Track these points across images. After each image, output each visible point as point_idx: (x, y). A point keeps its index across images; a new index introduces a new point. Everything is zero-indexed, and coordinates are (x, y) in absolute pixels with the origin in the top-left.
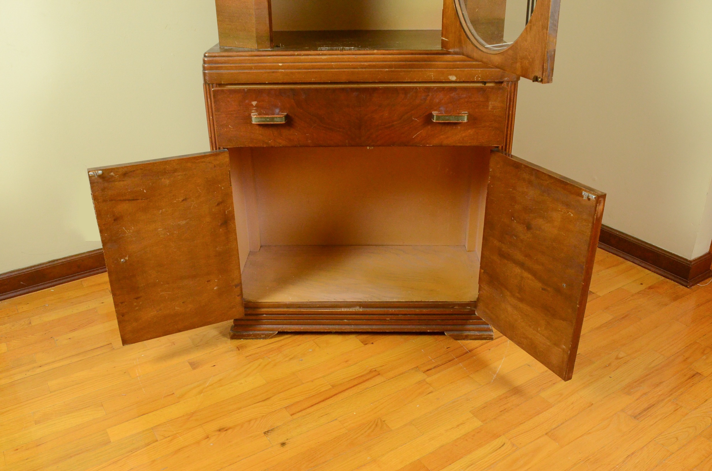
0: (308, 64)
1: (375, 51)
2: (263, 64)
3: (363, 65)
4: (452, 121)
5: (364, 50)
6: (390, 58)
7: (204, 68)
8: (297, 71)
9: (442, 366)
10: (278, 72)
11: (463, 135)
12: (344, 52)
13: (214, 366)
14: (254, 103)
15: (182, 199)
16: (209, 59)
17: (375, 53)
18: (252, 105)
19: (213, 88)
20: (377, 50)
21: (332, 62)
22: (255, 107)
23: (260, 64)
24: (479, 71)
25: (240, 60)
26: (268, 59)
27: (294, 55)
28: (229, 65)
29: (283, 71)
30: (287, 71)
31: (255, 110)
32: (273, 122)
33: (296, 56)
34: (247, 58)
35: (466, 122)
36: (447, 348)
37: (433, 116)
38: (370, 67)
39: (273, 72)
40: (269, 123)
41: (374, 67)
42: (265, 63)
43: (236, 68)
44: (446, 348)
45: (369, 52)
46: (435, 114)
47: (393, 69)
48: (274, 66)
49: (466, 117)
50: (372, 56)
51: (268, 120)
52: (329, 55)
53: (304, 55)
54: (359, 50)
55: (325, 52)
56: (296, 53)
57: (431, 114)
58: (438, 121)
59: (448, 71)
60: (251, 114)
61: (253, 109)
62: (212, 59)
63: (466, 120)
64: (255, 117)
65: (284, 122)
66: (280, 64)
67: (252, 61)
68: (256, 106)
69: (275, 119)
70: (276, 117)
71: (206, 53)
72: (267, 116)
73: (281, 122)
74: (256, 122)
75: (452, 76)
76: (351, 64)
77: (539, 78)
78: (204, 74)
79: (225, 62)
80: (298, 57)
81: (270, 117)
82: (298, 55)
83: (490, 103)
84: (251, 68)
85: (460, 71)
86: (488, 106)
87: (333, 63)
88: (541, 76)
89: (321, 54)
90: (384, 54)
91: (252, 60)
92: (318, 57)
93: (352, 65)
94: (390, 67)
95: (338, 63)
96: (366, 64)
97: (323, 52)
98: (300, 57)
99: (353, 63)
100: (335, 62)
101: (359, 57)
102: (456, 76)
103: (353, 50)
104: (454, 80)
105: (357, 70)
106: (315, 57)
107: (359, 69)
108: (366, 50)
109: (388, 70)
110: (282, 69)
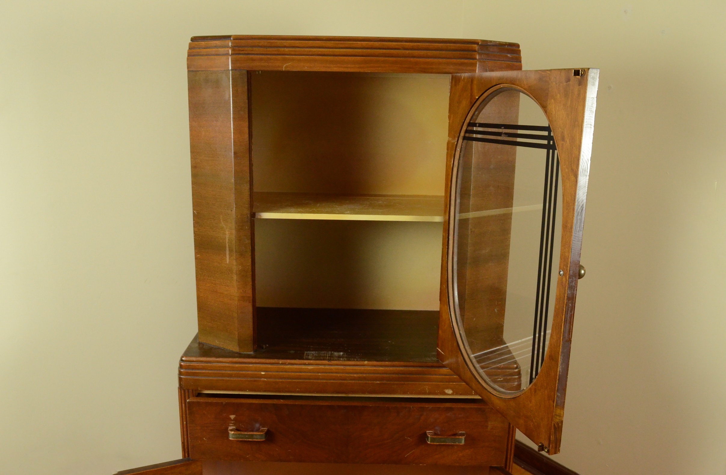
0: (293, 373)
1: (366, 362)
2: (244, 372)
3: (353, 377)
4: (448, 443)
5: (354, 360)
6: (382, 370)
7: (180, 373)
8: (280, 380)
10: (260, 381)
11: (461, 455)
14: (232, 417)
16: (186, 364)
18: (230, 418)
19: (189, 398)
20: (368, 361)
21: (318, 372)
22: (233, 421)
23: (241, 372)
25: (219, 367)
26: (250, 367)
27: (278, 364)
28: (207, 371)
29: (266, 380)
30: (269, 380)
31: (233, 424)
32: (252, 439)
33: (280, 364)
34: (227, 365)
35: (463, 444)
37: (428, 437)
38: (359, 379)
39: (255, 381)
40: (248, 440)
41: (364, 379)
42: (247, 371)
43: (215, 375)
45: (358, 363)
46: (429, 436)
47: (385, 382)
48: (256, 374)
49: (463, 439)
50: (362, 368)
51: (247, 436)
52: (316, 365)
53: (289, 364)
54: (349, 360)
55: (312, 361)
56: (281, 361)
57: (425, 434)
58: (432, 443)
59: (444, 385)
60: (228, 428)
61: (231, 423)
62: (189, 364)
63: (463, 442)
64: (233, 434)
65: (264, 440)
66: (263, 373)
67: (233, 369)
68: (235, 419)
69: (255, 437)
70: (256, 435)
71: (182, 357)
72: (246, 433)
73: (261, 439)
74: (233, 438)
75: (448, 390)
76: (339, 375)
77: (546, 448)
78: (180, 379)
79: (203, 368)
80: (282, 366)
81: (249, 434)
82: (282, 364)
83: (489, 423)
84: (230, 376)
85: (457, 384)
86: (487, 427)
87: (320, 374)
88: (547, 446)
89: (307, 363)
90: (375, 366)
91: (233, 367)
92: (304, 367)
93: (341, 376)
94: (382, 379)
95: (326, 374)
96: (355, 375)
97: (309, 361)
98: (285, 367)
99: (341, 375)
100: (322, 372)
101: (348, 368)
102: (452, 390)
103: (341, 359)
104: (451, 393)
105: (345, 381)
106: (301, 367)
107: (347, 380)
108: (356, 360)
109: (379, 382)
110: (265, 378)
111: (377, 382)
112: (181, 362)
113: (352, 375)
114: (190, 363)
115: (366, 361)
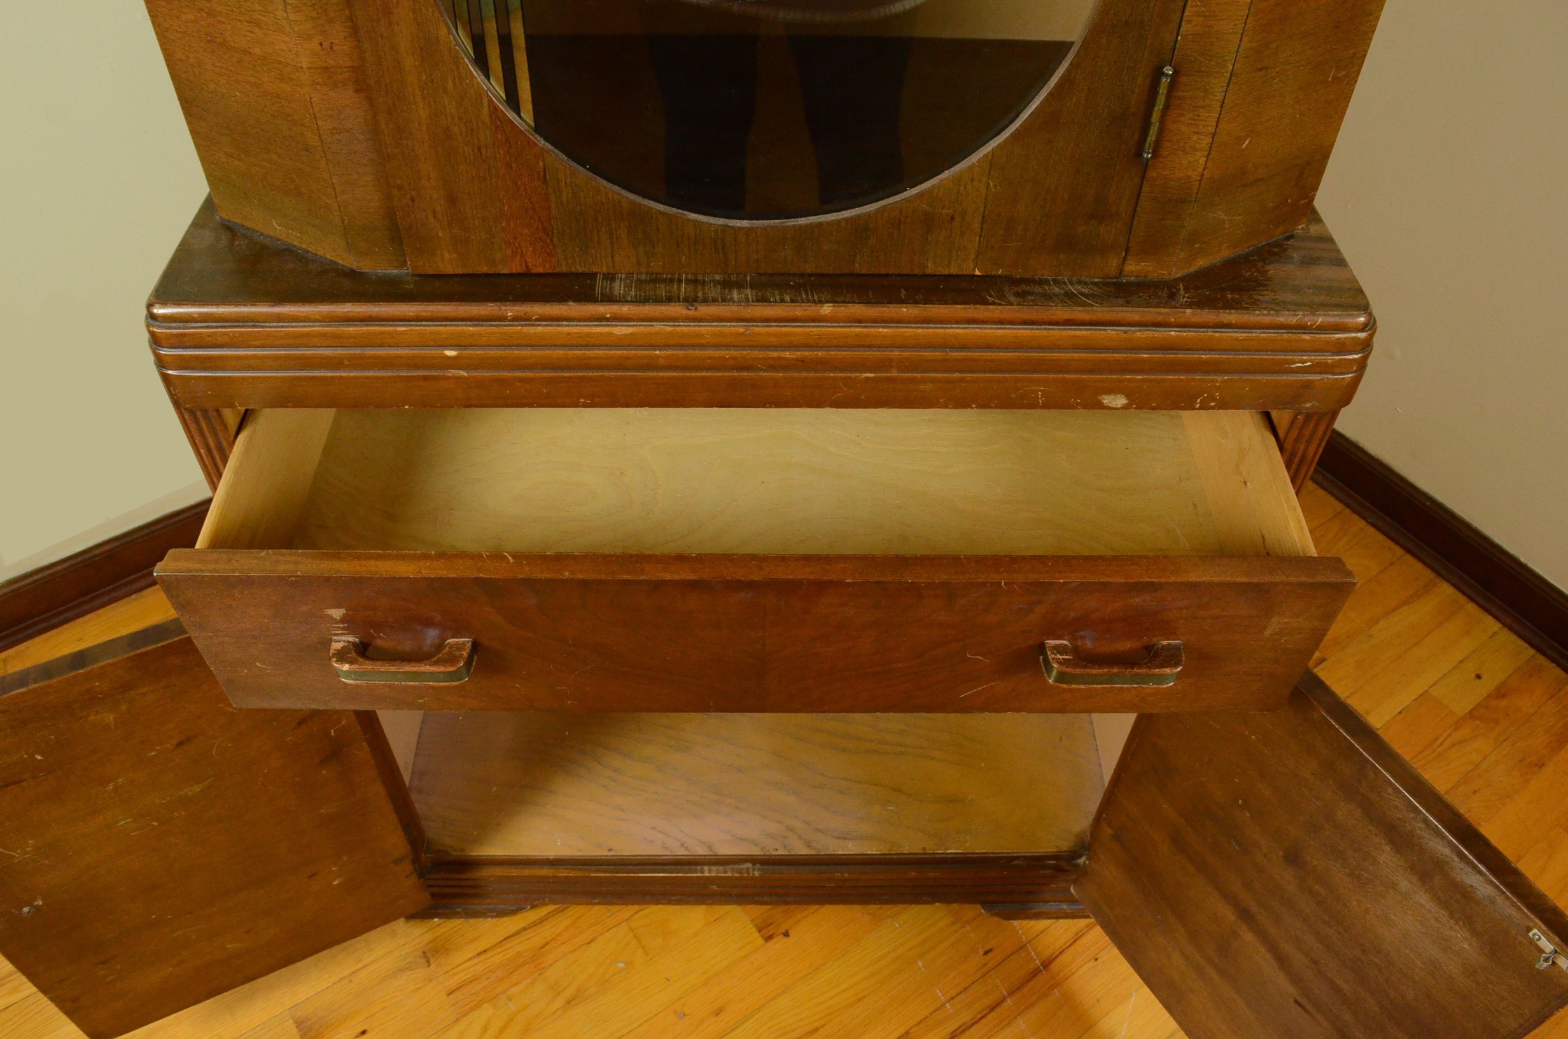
0: (560, 353)
1: (827, 309)
2: (381, 352)
3: (779, 358)
5: (782, 301)
6: (885, 336)
8: (518, 374)
9: (973, 1029)
10: (446, 378)
12: (704, 310)
13: (364, 1032)
15: (175, 742)
16: (172, 330)
17: (825, 315)
20: (834, 302)
21: (654, 347)
23: (371, 351)
24: (1217, 381)
27: (502, 319)
29: (464, 373)
30: (477, 374)
33: (510, 321)
34: (320, 328)
36: (986, 953)
39: (425, 378)
41: (820, 364)
42: (390, 347)
43: (281, 362)
44: (982, 952)
45: (799, 311)
47: (892, 375)
48: (424, 358)
50: (814, 330)
52: (643, 319)
53: (542, 319)
54: (763, 300)
55: (625, 309)
56: (511, 312)
59: (1101, 380)
62: (185, 330)
66: (450, 353)
67: (338, 341)
71: (153, 304)
75: (1112, 397)
76: (726, 354)
78: (168, 382)
80: (518, 328)
82: (517, 319)
87: (657, 352)
89: (608, 316)
90: (860, 321)
92: (598, 329)
94: (883, 366)
95: (680, 353)
96: (787, 354)
97: (615, 309)
98: (526, 329)
99: (734, 353)
100: (667, 346)
101: (761, 329)
102: (1127, 396)
103: (735, 295)
104: (1119, 406)
105: (752, 374)
106: (586, 330)
107: (761, 370)
108: (788, 298)
109: (872, 375)
110: (460, 369)
111: (868, 375)
112: (151, 322)
113: (775, 354)
114: (181, 324)
115: (827, 302)
